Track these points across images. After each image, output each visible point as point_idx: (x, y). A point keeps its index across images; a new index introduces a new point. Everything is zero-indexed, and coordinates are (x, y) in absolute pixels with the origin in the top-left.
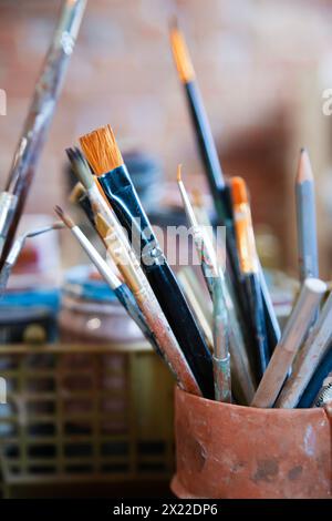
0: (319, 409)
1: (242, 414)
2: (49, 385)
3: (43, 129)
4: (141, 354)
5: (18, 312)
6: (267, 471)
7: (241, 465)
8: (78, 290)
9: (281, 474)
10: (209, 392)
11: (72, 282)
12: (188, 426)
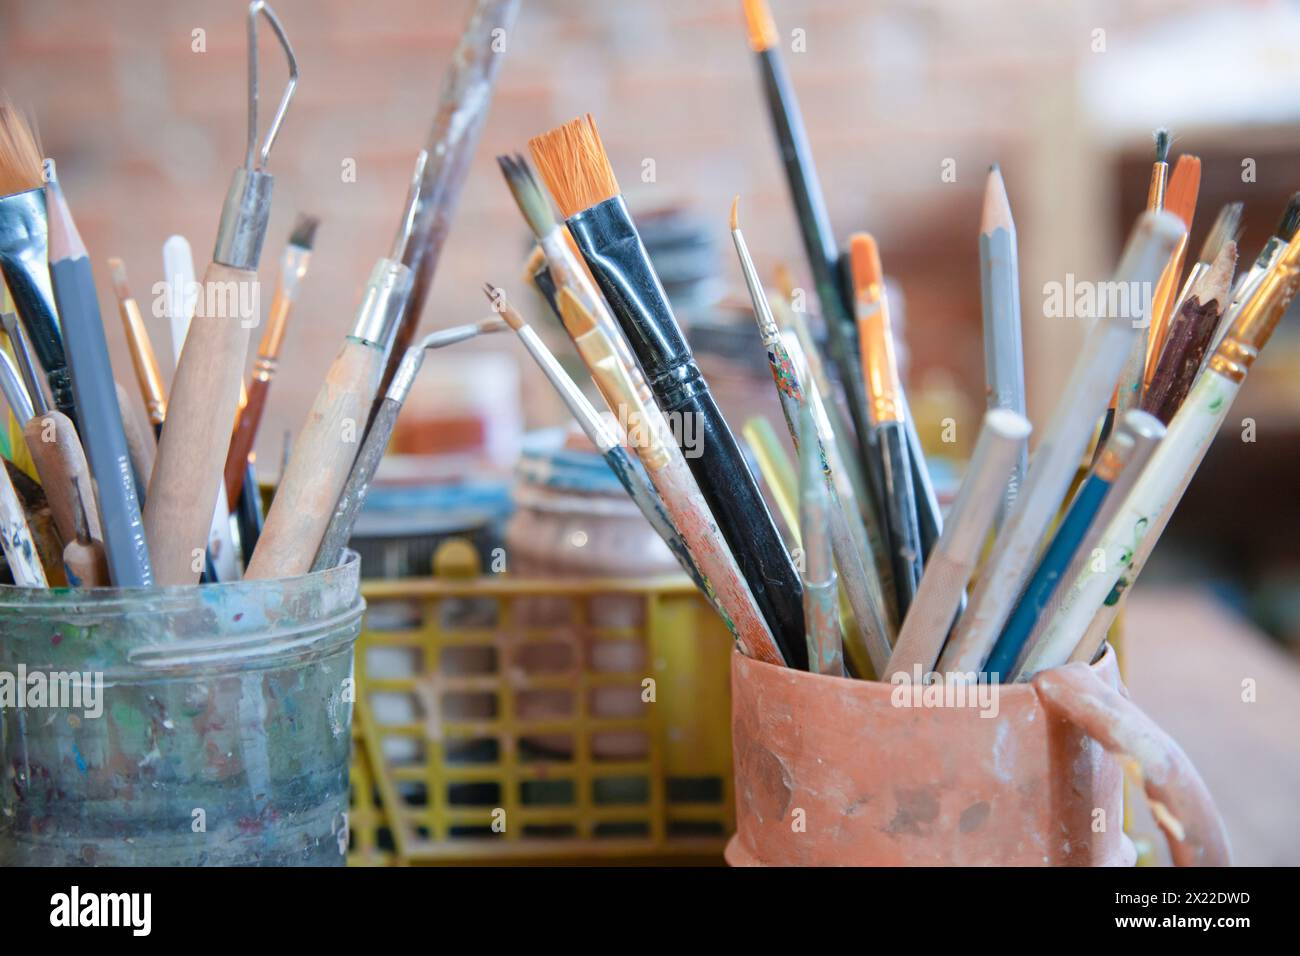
0: (1022, 687)
1: (863, 697)
2: (488, 661)
3: (465, 138)
4: (669, 597)
5: (426, 521)
6: (917, 811)
7: (864, 801)
8: (544, 471)
9: (946, 819)
10: (797, 656)
11: (530, 455)
12: (758, 726)
